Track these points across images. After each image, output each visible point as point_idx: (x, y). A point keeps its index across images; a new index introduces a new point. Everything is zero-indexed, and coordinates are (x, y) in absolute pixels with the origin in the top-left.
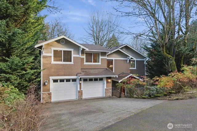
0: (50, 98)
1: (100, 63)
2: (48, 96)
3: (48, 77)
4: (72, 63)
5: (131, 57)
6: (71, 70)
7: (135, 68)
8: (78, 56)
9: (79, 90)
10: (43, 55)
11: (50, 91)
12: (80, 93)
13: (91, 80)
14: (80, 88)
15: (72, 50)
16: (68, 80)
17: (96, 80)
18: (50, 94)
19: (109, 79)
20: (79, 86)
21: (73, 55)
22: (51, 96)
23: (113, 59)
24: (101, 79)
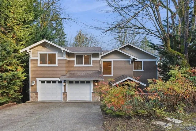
0: (37, 97)
1: (91, 65)
2: (35, 95)
3: (35, 78)
4: (57, 65)
5: (132, 57)
6: (56, 73)
7: (142, 70)
8: (62, 58)
9: (63, 92)
10: (31, 59)
11: (36, 91)
12: (65, 95)
13: (77, 82)
14: (65, 90)
15: (56, 53)
16: (54, 82)
17: (83, 82)
18: (37, 94)
19: (96, 82)
20: (63, 88)
21: (58, 58)
22: (38, 96)
23: (112, 60)
24: (88, 82)
